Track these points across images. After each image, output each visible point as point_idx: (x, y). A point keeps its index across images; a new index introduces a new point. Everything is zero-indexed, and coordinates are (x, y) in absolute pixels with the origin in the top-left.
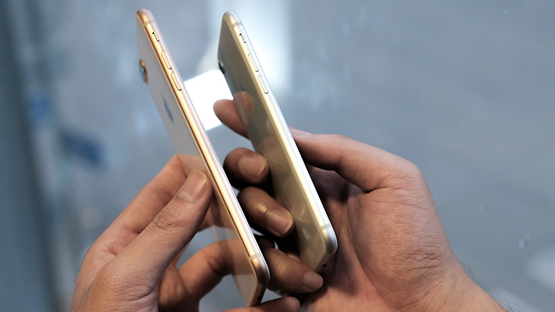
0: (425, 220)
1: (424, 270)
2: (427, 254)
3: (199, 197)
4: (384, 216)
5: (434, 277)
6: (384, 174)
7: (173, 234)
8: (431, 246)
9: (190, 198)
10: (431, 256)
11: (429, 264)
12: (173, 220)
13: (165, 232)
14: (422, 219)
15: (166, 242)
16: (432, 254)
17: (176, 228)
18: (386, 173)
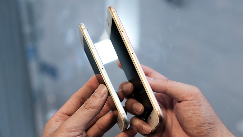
0: (205, 110)
1: (208, 130)
2: (208, 124)
3: (102, 96)
4: (187, 112)
5: (213, 132)
6: (184, 96)
7: (91, 112)
8: (209, 120)
9: (99, 96)
10: (210, 124)
11: (211, 127)
12: (91, 106)
13: (88, 111)
14: (204, 110)
15: (89, 115)
16: (211, 123)
17: (93, 109)
18: (186, 95)
